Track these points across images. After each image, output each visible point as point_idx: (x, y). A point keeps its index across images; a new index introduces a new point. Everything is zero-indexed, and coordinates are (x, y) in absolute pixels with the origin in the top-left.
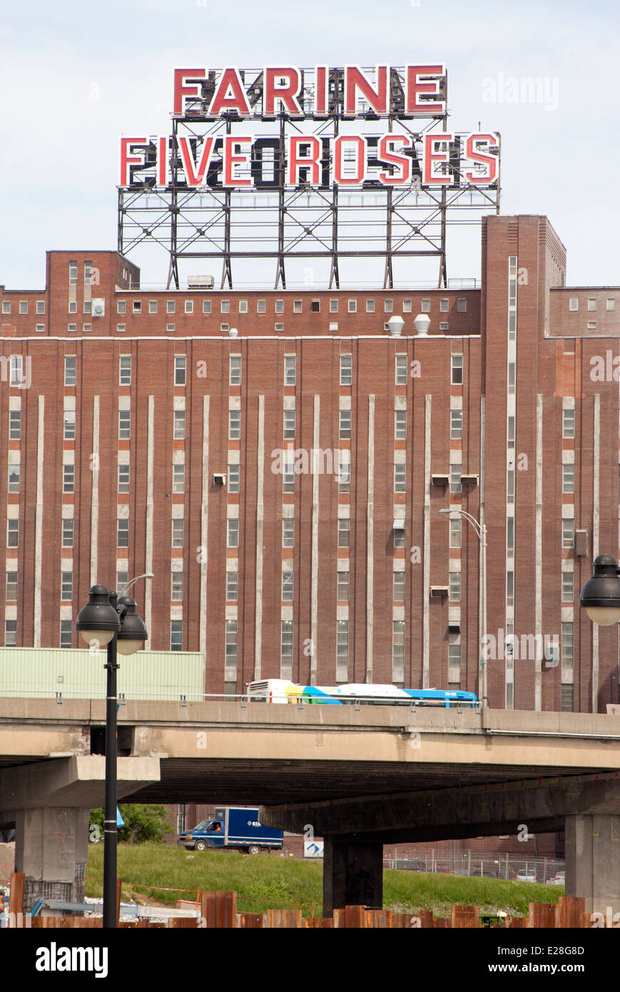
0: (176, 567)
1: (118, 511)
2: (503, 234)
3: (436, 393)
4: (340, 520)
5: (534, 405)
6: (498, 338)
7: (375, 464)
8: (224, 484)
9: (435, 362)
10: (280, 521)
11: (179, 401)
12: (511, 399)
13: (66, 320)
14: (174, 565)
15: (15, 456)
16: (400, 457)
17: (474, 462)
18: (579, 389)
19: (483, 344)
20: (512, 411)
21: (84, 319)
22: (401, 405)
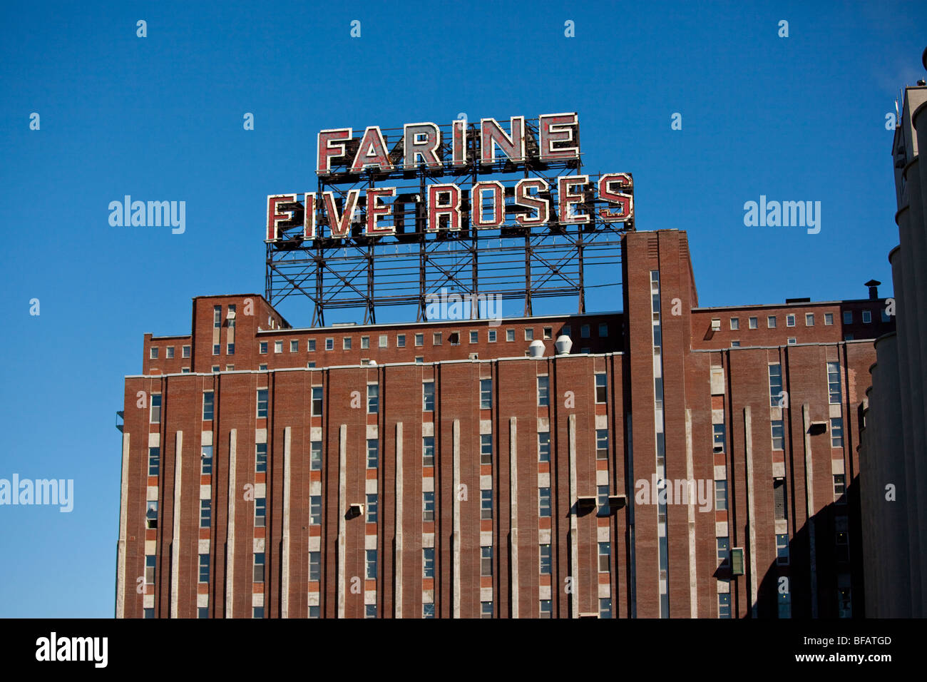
0: (313, 601)
1: (254, 546)
2: (643, 249)
3: (580, 412)
4: (482, 547)
5: (682, 419)
6: (643, 353)
7: (518, 488)
8: (362, 514)
9: (578, 381)
10: (420, 551)
11: (316, 432)
12: (658, 414)
13: (210, 361)
14: (311, 599)
15: (153, 492)
16: (544, 480)
17: (621, 482)
18: (728, 402)
19: (626, 360)
20: (659, 428)
21: (228, 359)
22: (543, 426)
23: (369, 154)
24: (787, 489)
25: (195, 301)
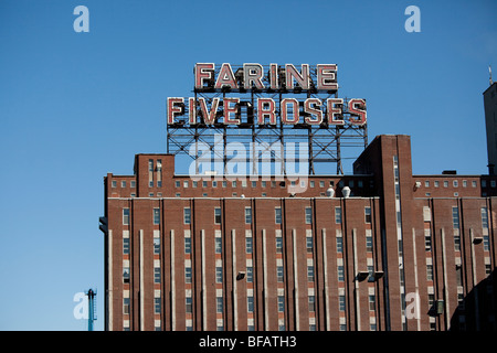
0: (219, 324)
1: (186, 293)
2: (389, 144)
3: (358, 228)
4: (309, 296)
5: (411, 233)
6: (390, 198)
7: (327, 266)
8: (245, 277)
9: (357, 211)
10: (277, 298)
11: (218, 232)
12: (399, 230)
15: (126, 263)
16: (340, 262)
17: (380, 265)
18: (433, 225)
19: (382, 202)
20: (399, 238)
21: (158, 190)
22: (339, 234)
23: (225, 78)
24: (463, 271)
25: (137, 157)
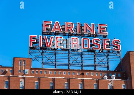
9: (119, 86)
13: (18, 74)
23: (56, 28)
